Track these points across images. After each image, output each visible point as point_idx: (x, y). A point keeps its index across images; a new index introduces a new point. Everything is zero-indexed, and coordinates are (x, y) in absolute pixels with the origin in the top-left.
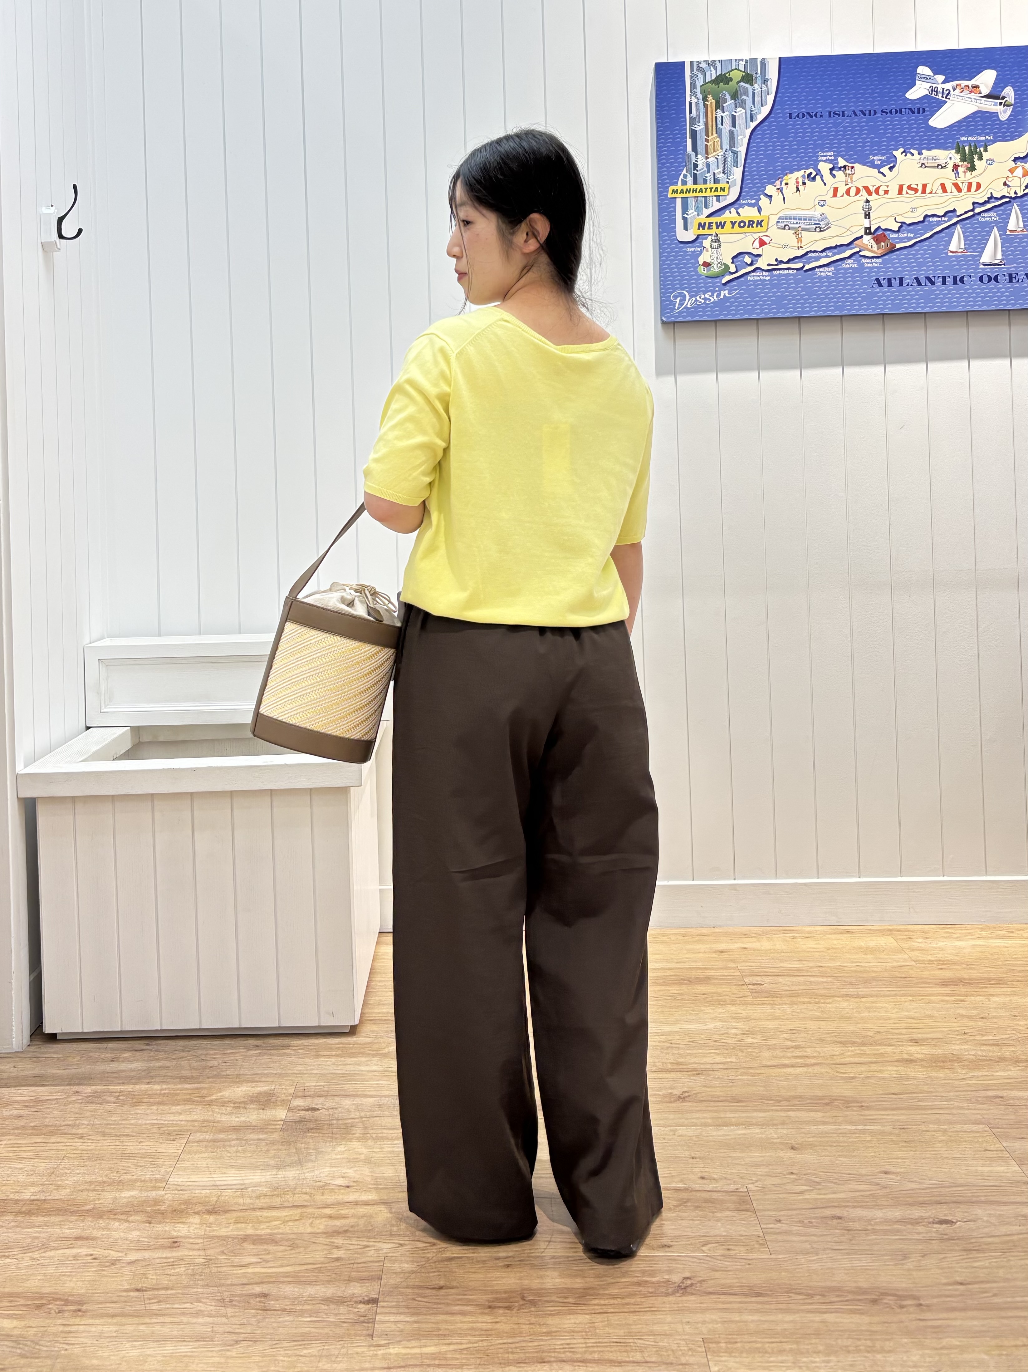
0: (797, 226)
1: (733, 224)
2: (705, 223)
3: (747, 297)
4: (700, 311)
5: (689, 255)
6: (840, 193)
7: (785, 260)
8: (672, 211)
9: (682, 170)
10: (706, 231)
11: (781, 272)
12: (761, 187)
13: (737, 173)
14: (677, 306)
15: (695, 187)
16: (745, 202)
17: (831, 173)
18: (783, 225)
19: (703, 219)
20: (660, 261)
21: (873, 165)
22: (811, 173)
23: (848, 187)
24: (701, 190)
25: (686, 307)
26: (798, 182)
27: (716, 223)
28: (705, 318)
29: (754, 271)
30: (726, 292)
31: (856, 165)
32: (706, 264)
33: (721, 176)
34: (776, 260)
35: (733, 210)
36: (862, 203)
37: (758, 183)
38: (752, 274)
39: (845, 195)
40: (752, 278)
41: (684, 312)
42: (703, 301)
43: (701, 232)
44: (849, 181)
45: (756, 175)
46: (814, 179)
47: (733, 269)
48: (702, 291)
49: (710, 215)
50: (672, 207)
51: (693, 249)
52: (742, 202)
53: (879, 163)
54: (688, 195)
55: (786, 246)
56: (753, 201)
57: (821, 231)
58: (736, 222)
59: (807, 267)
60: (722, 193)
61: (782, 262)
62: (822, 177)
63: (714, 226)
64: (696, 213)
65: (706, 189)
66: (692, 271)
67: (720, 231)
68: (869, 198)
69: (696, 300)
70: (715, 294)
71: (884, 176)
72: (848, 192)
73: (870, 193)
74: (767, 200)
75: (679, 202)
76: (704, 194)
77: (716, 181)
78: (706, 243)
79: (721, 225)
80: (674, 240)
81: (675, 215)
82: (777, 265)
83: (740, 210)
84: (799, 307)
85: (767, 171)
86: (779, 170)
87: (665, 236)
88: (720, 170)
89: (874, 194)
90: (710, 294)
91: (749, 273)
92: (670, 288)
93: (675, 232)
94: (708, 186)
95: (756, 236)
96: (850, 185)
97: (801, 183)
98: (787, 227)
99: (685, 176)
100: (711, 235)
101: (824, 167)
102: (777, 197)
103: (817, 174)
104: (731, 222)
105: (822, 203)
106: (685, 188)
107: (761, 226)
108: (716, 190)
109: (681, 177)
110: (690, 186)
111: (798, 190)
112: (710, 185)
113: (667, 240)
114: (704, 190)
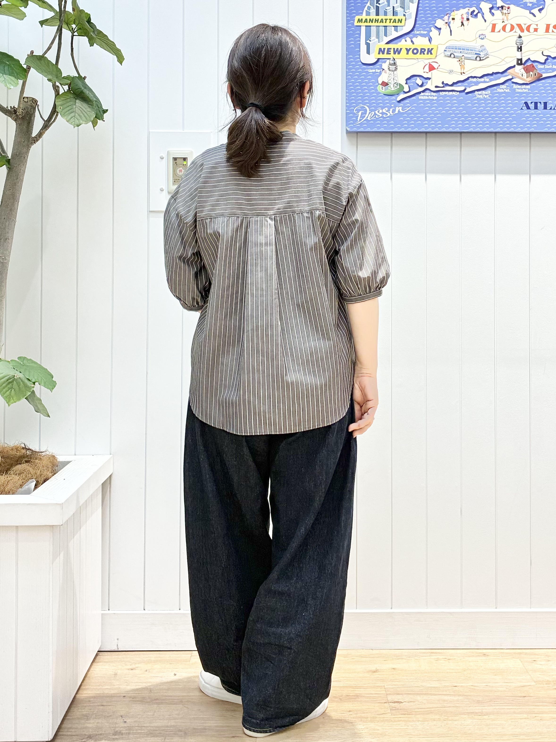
0: (461, 55)
1: (408, 50)
2: (384, 49)
3: (417, 114)
4: (378, 124)
5: (370, 75)
6: (497, 29)
7: (450, 84)
8: (357, 37)
9: (367, 3)
10: (385, 56)
11: (447, 93)
12: (431, 21)
13: (413, 7)
14: (359, 118)
15: (377, 17)
16: (418, 32)
17: (490, 12)
18: (449, 54)
19: (383, 45)
20: (346, 79)
21: (525, 6)
22: (474, 11)
23: (504, 24)
24: (382, 21)
25: (366, 120)
26: (463, 18)
27: (394, 49)
28: (382, 130)
29: (423, 91)
30: (401, 108)
31: (512, 6)
32: (385, 84)
33: (399, 10)
34: (443, 83)
35: (408, 39)
36: (516, 38)
37: (429, 17)
38: (422, 94)
39: (501, 30)
40: (422, 98)
41: (365, 124)
42: (381, 115)
43: (381, 56)
44: (505, 19)
45: (427, 10)
46: (476, 15)
47: (406, 89)
48: (380, 107)
49: (388, 43)
50: (357, 34)
51: (374, 71)
52: (416, 32)
53: (531, 5)
54: (370, 24)
55: (451, 72)
56: (425, 32)
57: (480, 60)
58: (410, 49)
59: (468, 90)
60: (399, 24)
61: (447, 85)
62: (483, 14)
63: (392, 51)
64: (377, 40)
65: (386, 20)
66: (372, 89)
67: (396, 56)
68: (522, 34)
69: (375, 113)
70: (391, 110)
71: (535, 16)
72: (504, 28)
73: (522, 30)
74: (437, 32)
75: (363, 29)
76: (384, 24)
77: (394, 13)
78: (385, 66)
79: (398, 51)
80: (358, 62)
81: (360, 41)
82: (443, 87)
83: (414, 39)
84: (460, 124)
85: (437, 8)
86: (447, 7)
87: (351, 58)
88: (399, 4)
89: (525, 31)
90: (387, 109)
91: (419, 93)
92: (354, 103)
93: (359, 55)
94: (388, 17)
95: (427, 62)
96: (506, 22)
97: (465, 19)
98: (452, 56)
99: (369, 8)
100: (390, 59)
101: (485, 6)
102: (445, 30)
103: (479, 12)
104: (406, 49)
105: (482, 37)
106: (368, 18)
107: (431, 54)
108: (395, 21)
109: (366, 8)
110: (373, 16)
111: (463, 24)
112: (390, 16)
113: (352, 62)
114: (384, 21)
